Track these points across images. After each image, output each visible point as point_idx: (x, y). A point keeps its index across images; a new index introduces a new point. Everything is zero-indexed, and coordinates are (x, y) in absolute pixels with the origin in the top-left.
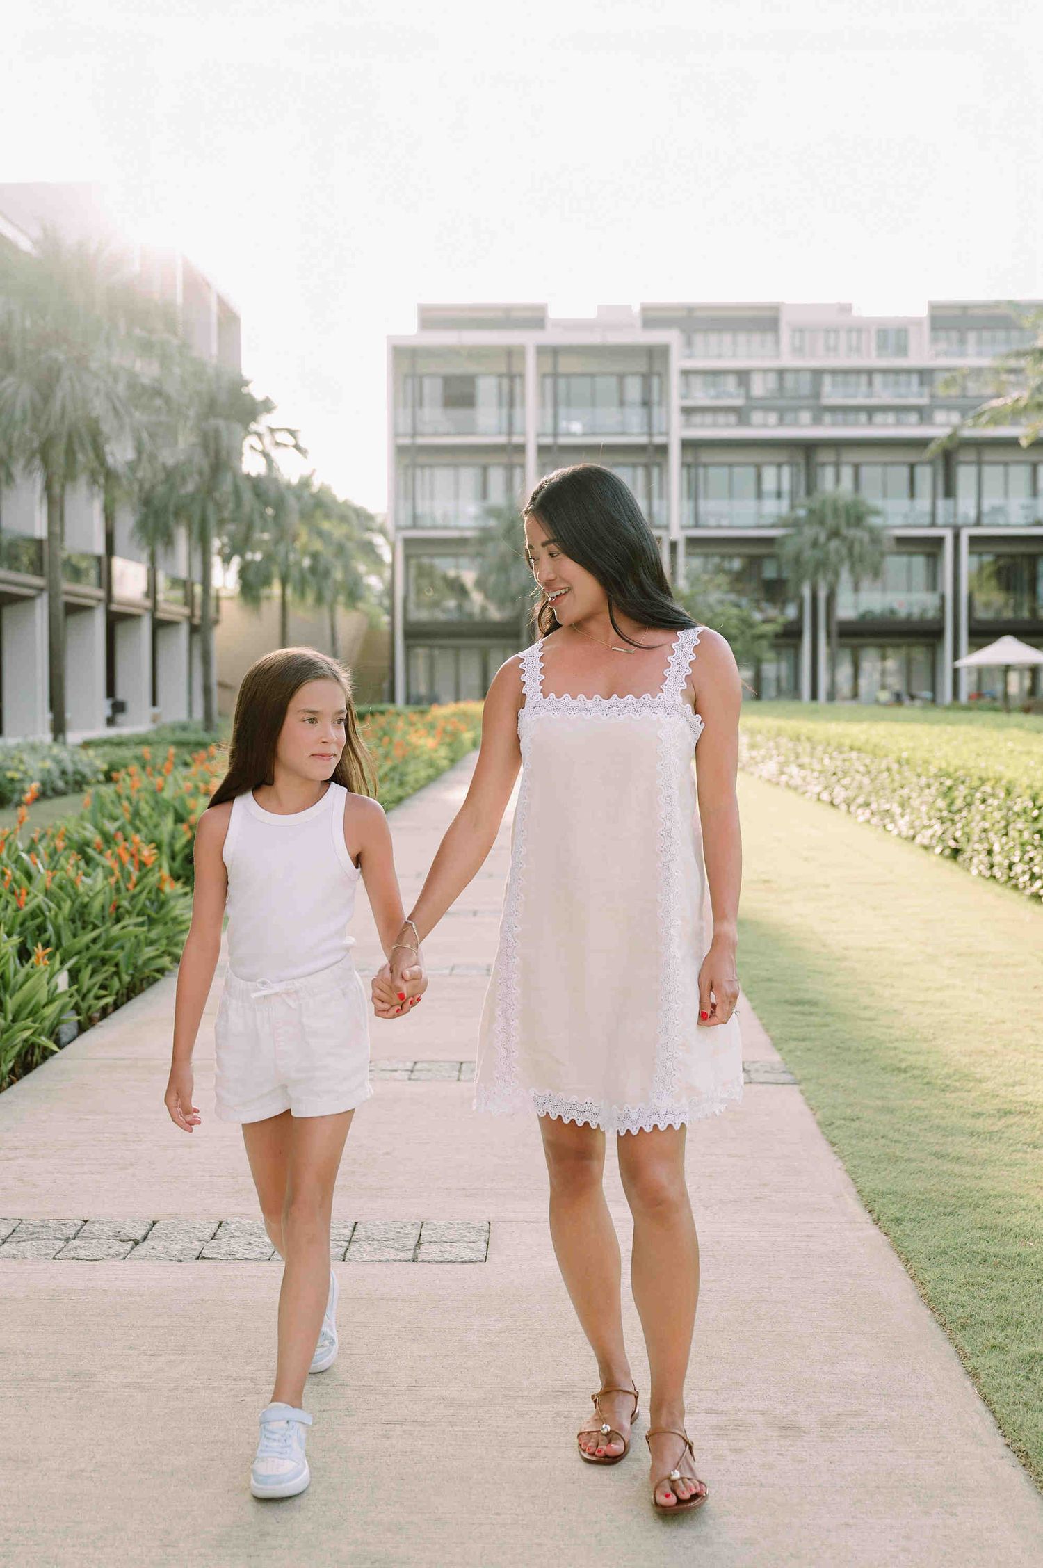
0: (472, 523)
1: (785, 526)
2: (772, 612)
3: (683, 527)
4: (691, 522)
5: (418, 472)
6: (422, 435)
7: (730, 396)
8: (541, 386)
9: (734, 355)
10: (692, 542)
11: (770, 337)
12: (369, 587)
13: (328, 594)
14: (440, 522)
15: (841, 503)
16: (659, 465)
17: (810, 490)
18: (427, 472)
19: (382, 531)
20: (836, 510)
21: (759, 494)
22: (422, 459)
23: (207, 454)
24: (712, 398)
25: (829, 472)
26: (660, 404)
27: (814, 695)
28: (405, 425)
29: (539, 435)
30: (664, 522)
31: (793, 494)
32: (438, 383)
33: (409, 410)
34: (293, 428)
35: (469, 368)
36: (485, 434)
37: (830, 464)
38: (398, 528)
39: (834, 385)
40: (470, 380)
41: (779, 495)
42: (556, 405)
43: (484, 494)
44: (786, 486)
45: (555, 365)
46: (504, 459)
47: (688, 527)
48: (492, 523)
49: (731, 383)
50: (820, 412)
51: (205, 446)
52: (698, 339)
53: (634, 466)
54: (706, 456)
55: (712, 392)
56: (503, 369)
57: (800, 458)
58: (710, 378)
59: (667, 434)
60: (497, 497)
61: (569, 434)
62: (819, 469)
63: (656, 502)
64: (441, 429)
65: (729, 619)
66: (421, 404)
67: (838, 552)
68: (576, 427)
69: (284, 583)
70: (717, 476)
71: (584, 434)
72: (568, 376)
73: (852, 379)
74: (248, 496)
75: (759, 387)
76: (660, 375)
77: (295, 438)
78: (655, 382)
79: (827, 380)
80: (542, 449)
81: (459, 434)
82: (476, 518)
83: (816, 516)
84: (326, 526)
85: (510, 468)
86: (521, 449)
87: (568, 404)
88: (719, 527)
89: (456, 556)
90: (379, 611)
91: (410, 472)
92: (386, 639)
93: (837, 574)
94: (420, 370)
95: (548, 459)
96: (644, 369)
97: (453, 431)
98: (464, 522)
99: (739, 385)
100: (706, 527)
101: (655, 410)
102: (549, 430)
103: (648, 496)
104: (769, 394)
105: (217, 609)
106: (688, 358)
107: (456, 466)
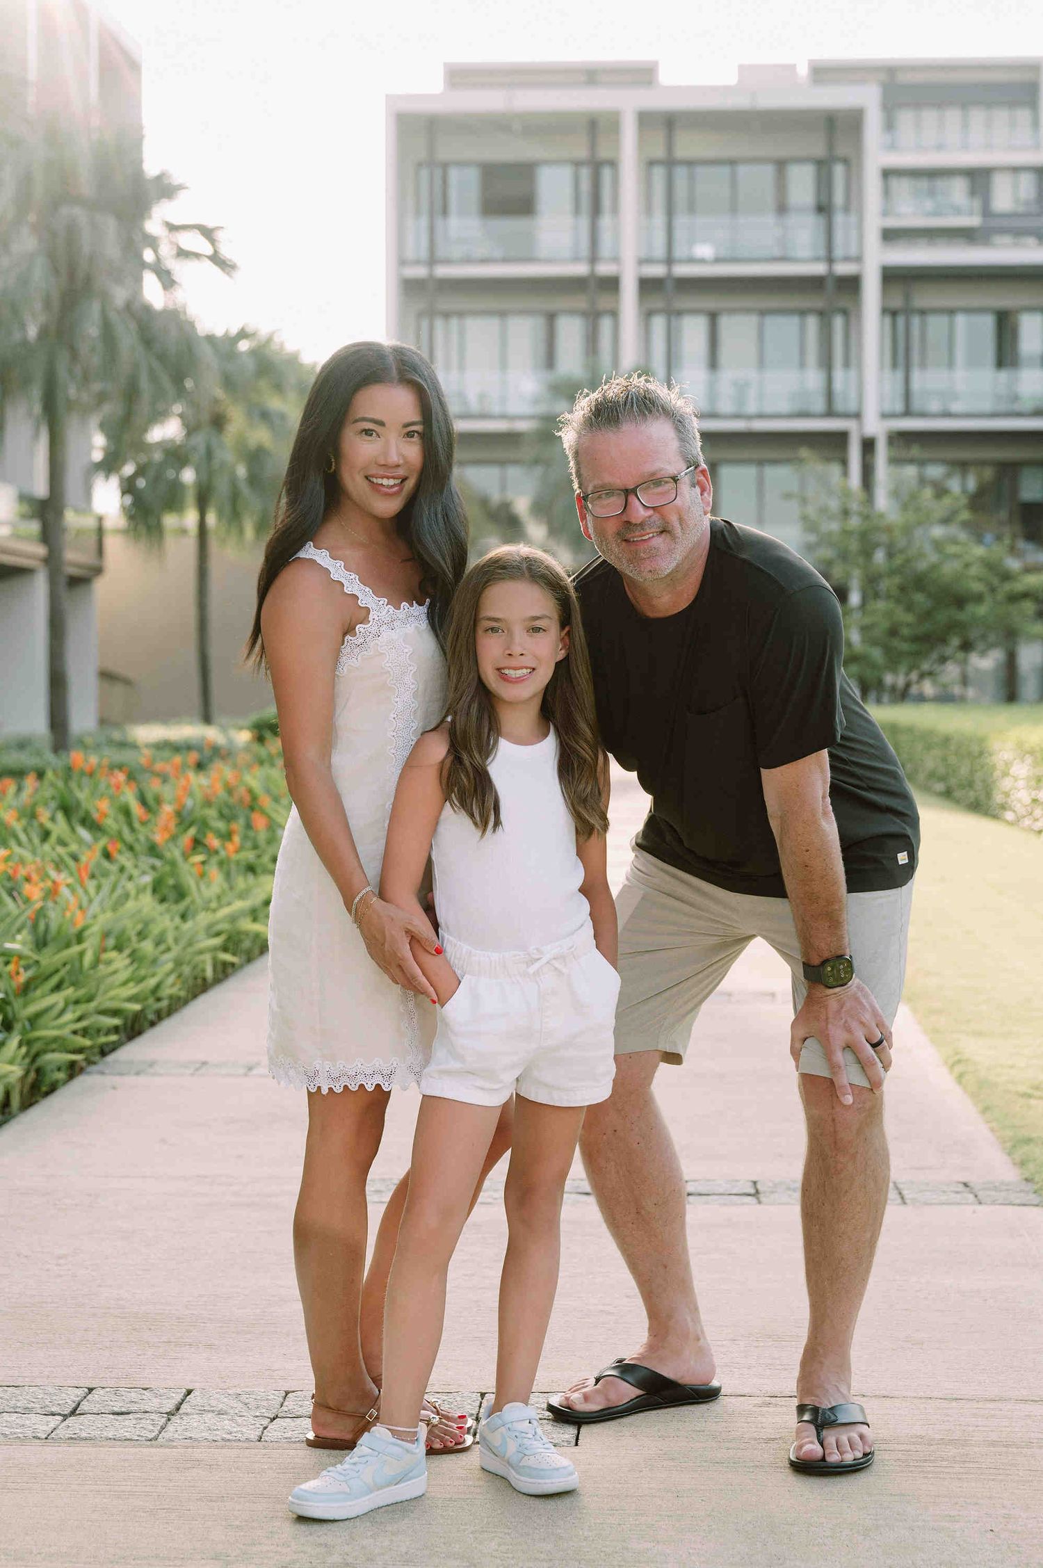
0: (526, 409)
2: (1038, 557)
3: (885, 416)
4: (899, 407)
5: (439, 323)
6: (448, 262)
7: (958, 211)
8: (647, 183)
9: (965, 147)
10: (902, 439)
11: (1023, 115)
14: (475, 406)
16: (845, 312)
18: (454, 323)
21: (1013, 361)
22: (444, 304)
23: (56, 271)
24: (929, 214)
26: (846, 209)
28: (417, 246)
29: (642, 262)
30: (852, 407)
32: (474, 175)
33: (424, 222)
34: (210, 224)
35: (526, 150)
36: (549, 261)
40: (526, 171)
42: (670, 212)
43: (550, 360)
45: (670, 146)
46: (581, 302)
47: (892, 416)
49: (958, 190)
51: (52, 256)
52: (905, 118)
53: (803, 313)
54: (925, 297)
55: (929, 205)
56: (582, 153)
58: (924, 184)
59: (859, 259)
60: (571, 362)
61: (692, 260)
63: (839, 375)
64: (481, 252)
65: (967, 566)
66: (445, 211)
68: (704, 250)
69: (202, 504)
71: (718, 260)
72: (690, 163)
74: (127, 340)
75: (1005, 196)
76: (846, 161)
77: (213, 241)
78: (839, 170)
80: (648, 286)
81: (506, 260)
82: (536, 401)
85: (592, 317)
86: (611, 284)
87: (692, 208)
88: (947, 415)
89: (502, 463)
91: (425, 324)
94: (443, 154)
95: (658, 303)
96: (819, 150)
97: (498, 254)
98: (516, 407)
99: (973, 192)
100: (923, 415)
101: (839, 219)
102: (659, 251)
103: (827, 363)
104: (1021, 209)
105: (100, 550)
106: (892, 147)
107: (503, 314)
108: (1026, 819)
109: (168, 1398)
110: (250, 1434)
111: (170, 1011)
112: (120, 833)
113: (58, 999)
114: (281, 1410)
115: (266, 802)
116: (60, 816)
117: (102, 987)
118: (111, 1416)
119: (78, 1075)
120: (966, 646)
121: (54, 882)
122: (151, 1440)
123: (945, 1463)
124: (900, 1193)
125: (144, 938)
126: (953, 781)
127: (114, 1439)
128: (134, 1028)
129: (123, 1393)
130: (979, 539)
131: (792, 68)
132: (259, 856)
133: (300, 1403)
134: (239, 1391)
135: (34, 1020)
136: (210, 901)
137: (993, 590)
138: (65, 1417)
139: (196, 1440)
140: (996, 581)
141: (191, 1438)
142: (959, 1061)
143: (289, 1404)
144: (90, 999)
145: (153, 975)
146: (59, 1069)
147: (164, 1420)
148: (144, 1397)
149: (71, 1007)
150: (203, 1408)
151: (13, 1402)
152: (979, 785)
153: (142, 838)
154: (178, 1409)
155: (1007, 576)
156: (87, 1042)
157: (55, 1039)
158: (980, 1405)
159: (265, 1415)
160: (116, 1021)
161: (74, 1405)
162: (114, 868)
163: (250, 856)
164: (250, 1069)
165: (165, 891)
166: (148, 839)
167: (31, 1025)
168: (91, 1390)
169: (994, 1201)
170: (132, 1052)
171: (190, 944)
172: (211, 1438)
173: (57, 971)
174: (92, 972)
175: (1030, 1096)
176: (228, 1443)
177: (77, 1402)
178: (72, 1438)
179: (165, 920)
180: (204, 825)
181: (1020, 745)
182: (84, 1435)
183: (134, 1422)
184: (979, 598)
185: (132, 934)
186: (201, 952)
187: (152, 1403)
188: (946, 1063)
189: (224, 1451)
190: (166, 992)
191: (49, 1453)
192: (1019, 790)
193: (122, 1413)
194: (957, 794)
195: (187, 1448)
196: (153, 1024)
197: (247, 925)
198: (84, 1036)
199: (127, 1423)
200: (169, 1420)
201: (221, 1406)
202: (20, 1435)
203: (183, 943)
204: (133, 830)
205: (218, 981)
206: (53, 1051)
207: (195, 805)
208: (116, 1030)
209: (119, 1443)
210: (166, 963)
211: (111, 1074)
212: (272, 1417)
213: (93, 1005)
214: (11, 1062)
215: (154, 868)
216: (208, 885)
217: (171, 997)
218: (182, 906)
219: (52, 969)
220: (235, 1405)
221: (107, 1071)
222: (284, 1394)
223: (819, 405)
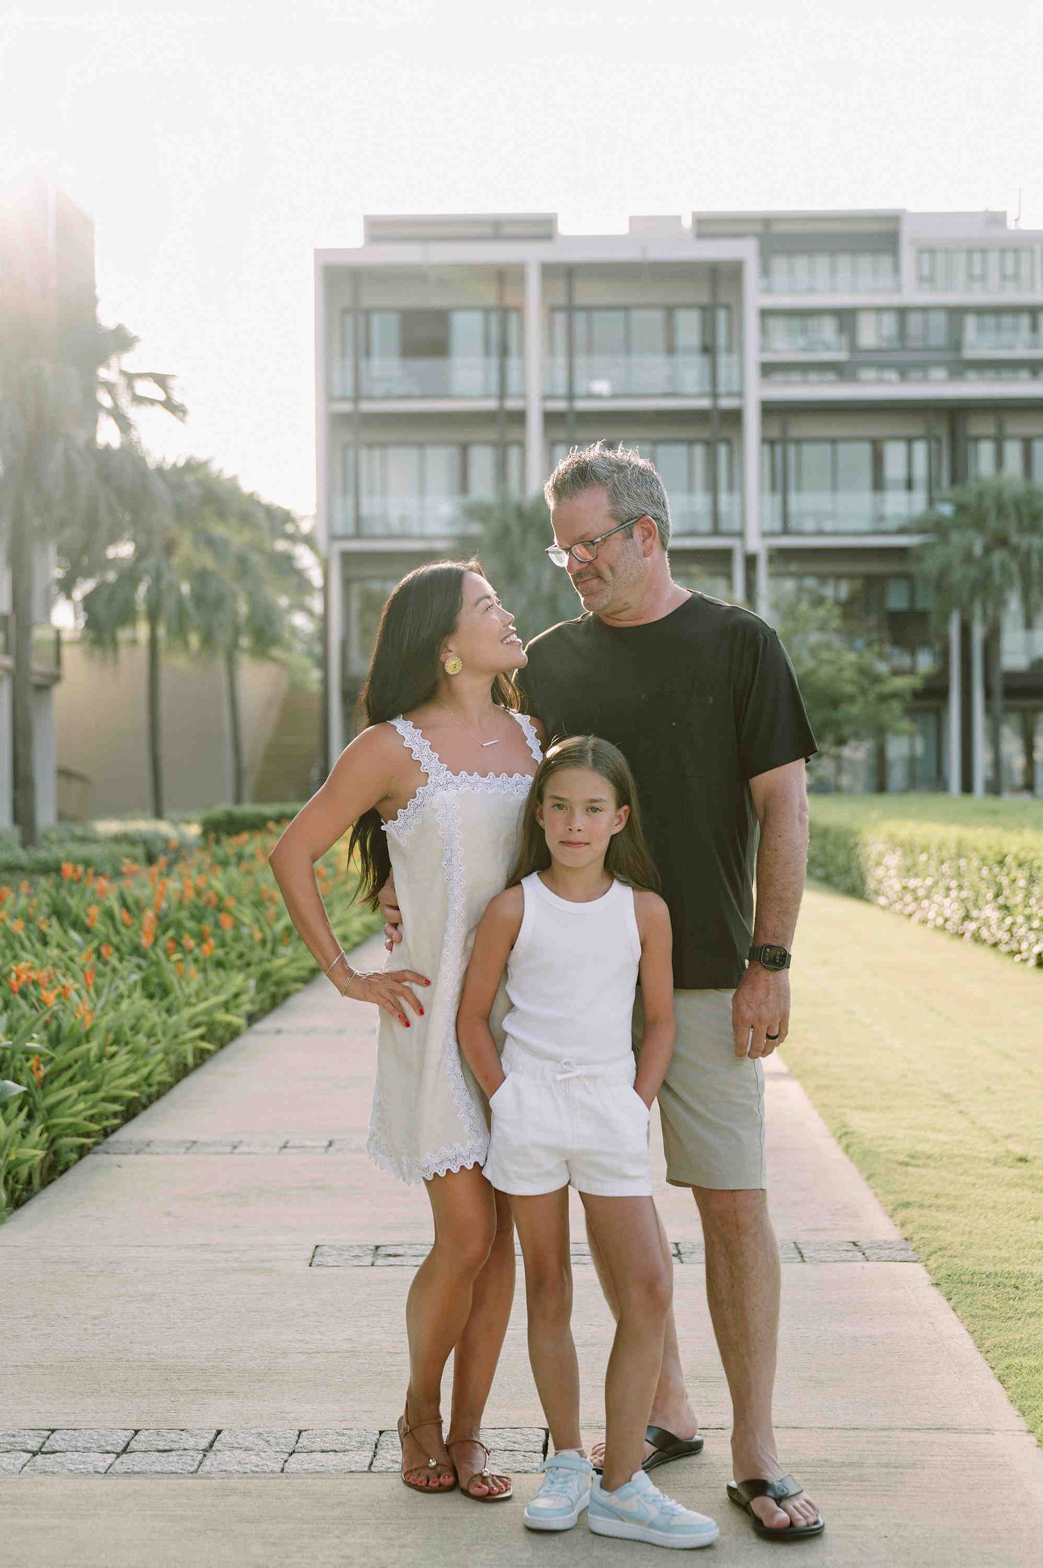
0: (444, 530)
1: (922, 531)
2: (904, 660)
3: (765, 534)
4: (778, 526)
5: (364, 454)
6: (370, 398)
7: (827, 347)
8: (550, 327)
9: (834, 290)
10: (782, 556)
11: (886, 261)
12: (294, 630)
13: (223, 637)
14: (396, 527)
15: (1007, 495)
16: (728, 442)
17: (958, 475)
18: (377, 453)
19: (309, 541)
20: (1001, 510)
21: (878, 484)
22: (369, 434)
24: (804, 350)
25: (986, 451)
26: (729, 349)
27: (967, 787)
28: (343, 382)
29: (546, 397)
30: (736, 526)
31: (932, 484)
32: (393, 320)
33: (349, 362)
34: (164, 373)
35: (437, 300)
36: (463, 397)
37: (986, 437)
38: (333, 537)
39: (981, 329)
40: (441, 318)
41: (909, 485)
42: (571, 351)
43: (464, 486)
44: (920, 470)
45: (570, 294)
46: (492, 434)
47: (772, 534)
48: (475, 528)
49: (828, 328)
50: (961, 367)
52: (780, 264)
53: (691, 442)
54: (799, 428)
55: (801, 342)
56: (490, 298)
57: (943, 431)
58: (796, 323)
59: (740, 395)
60: (483, 488)
61: (590, 396)
62: (970, 446)
63: (724, 498)
64: (399, 390)
65: (840, 670)
66: (368, 353)
67: (1004, 567)
68: (602, 387)
69: (153, 618)
70: (814, 455)
71: (615, 396)
72: (588, 309)
73: (1007, 320)
75: (869, 334)
76: (727, 307)
77: (165, 388)
78: (722, 316)
79: (971, 322)
80: (551, 419)
81: (424, 397)
82: (451, 523)
83: (969, 515)
84: (218, 530)
85: (501, 448)
86: (519, 418)
87: (590, 350)
88: (820, 533)
90: (307, 662)
91: (351, 454)
92: (317, 706)
93: (1001, 603)
94: (367, 301)
95: (560, 434)
96: (705, 299)
97: (416, 391)
98: (433, 528)
99: (841, 329)
100: (800, 533)
101: (723, 359)
102: (561, 389)
103: (712, 487)
104: (885, 345)
105: (58, 660)
106: (768, 290)
107: (421, 445)
108: (898, 904)
109: (201, 1437)
110: (274, 1467)
111: (159, 1095)
112: (108, 937)
113: (72, 1091)
114: (297, 1446)
115: (230, 903)
116: (54, 920)
117: (107, 1078)
118: (156, 1453)
119: (86, 1155)
120: (841, 742)
121: (64, 987)
122: (192, 1473)
123: (846, 1482)
124: (800, 1253)
125: (137, 1033)
126: (831, 869)
127: (162, 1473)
128: (131, 1111)
129: (164, 1434)
130: (851, 648)
131: (678, 219)
132: (227, 954)
133: (312, 1440)
134: (261, 1430)
135: (51, 1110)
136: (189, 997)
137: (863, 692)
138: (118, 1455)
139: (230, 1472)
140: (866, 683)
141: (225, 1471)
142: (846, 1133)
143: (304, 1440)
144: (96, 1089)
145: (146, 1065)
146: (72, 1150)
147: (201, 1456)
148: (182, 1437)
149: (82, 1098)
150: (231, 1446)
151: (74, 1443)
152: (855, 873)
153: (126, 940)
154: (211, 1446)
155: (877, 679)
156: (96, 1127)
157: (71, 1125)
158: (873, 1433)
159: (285, 1450)
160: (117, 1107)
161: (124, 1445)
162: (108, 970)
163: (220, 953)
164: (235, 1147)
165: (152, 989)
166: (131, 941)
167: (48, 1114)
168: (137, 1432)
169: (879, 1258)
170: (131, 1132)
171: (176, 1036)
172: (241, 1470)
173: (70, 1066)
174: (97, 1065)
175: (907, 1164)
176: (257, 1475)
177: (126, 1442)
178: (127, 1472)
179: (155, 1017)
180: (179, 925)
181: (891, 838)
182: (136, 1469)
183: (176, 1458)
184: (851, 699)
185: (126, 1029)
186: (184, 1043)
187: (190, 1443)
188: (834, 1134)
189: (255, 1481)
190: (156, 1078)
191: (108, 1484)
192: (891, 879)
193: (165, 1451)
194: (836, 879)
195: (223, 1478)
196: (145, 1107)
197: (222, 1017)
198: (91, 1121)
199: (171, 1459)
200: (205, 1456)
201: (247, 1444)
202: (83, 1470)
203: (170, 1034)
204: (118, 932)
205: (197, 1066)
206: (67, 1136)
207: (169, 907)
208: (115, 1115)
209: (166, 1476)
210: (156, 1054)
211: (115, 1153)
212: (290, 1452)
213: (101, 1094)
214: (35, 1147)
215: (139, 967)
216: (188, 984)
217: (159, 1083)
218: (165, 1003)
219: (64, 1064)
220: (260, 1443)
221: (111, 1151)
222: (298, 1433)
223: (706, 525)
